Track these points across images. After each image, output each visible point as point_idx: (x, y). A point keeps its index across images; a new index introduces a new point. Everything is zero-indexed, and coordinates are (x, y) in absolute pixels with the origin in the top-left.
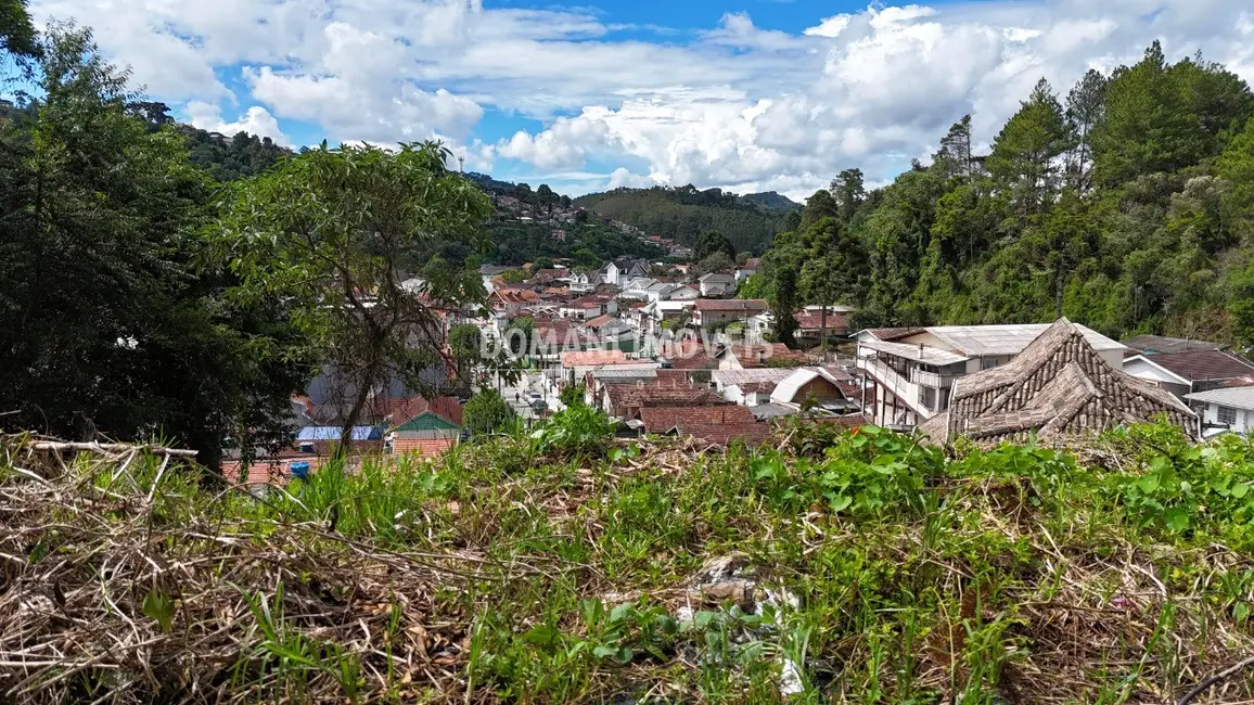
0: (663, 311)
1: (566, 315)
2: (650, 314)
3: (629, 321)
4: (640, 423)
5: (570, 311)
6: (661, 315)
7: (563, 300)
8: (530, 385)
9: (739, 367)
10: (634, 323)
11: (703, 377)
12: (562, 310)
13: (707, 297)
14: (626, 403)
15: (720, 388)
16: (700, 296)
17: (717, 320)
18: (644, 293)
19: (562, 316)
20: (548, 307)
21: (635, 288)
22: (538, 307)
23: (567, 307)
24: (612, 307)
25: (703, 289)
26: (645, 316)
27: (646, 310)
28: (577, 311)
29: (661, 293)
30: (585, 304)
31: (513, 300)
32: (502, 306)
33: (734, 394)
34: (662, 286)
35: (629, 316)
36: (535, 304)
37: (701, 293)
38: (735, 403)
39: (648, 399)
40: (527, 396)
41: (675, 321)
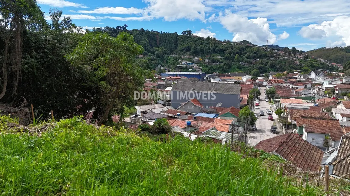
0: (325, 88)
1: (292, 87)
2: (321, 88)
3: (314, 91)
4: (296, 122)
5: (294, 86)
6: (325, 89)
7: (293, 83)
8: (271, 108)
9: (344, 108)
10: (315, 91)
11: (329, 110)
12: (291, 86)
13: (344, 84)
14: (295, 116)
15: (334, 114)
16: (343, 83)
17: (345, 91)
18: (323, 81)
19: (291, 88)
20: (287, 85)
21: (319, 80)
22: (284, 84)
23: (293, 85)
24: (309, 86)
25: (344, 81)
26: (319, 89)
27: (320, 87)
28: (296, 86)
29: (329, 82)
30: (299, 85)
31: (276, 82)
32: (272, 84)
33: (339, 117)
34: (330, 79)
35: (314, 89)
36: (283, 84)
37: (343, 82)
38: (338, 120)
39: (304, 115)
40: (267, 111)
41: (329, 91)
